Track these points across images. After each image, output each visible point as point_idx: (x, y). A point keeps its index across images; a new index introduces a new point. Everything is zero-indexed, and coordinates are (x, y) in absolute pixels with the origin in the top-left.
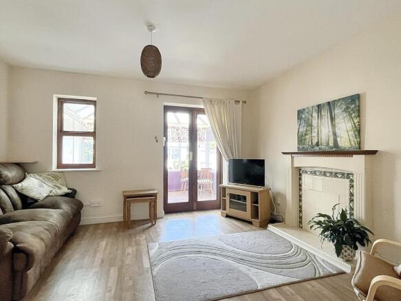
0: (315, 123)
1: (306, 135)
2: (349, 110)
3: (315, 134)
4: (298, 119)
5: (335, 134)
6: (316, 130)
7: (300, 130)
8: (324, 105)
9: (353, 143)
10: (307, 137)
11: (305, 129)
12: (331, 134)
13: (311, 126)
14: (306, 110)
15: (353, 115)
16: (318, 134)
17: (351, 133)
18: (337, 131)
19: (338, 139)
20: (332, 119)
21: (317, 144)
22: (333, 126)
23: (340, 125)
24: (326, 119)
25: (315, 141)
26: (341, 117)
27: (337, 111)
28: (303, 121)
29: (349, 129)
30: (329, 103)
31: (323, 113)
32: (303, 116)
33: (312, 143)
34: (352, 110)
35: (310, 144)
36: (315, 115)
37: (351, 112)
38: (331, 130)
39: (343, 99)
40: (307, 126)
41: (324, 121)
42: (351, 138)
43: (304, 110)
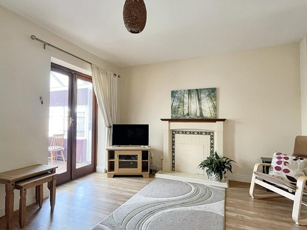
0: (186, 100)
1: (179, 108)
2: (210, 96)
3: (186, 108)
4: (172, 96)
5: (201, 109)
6: (187, 106)
7: (174, 104)
8: (193, 90)
9: (213, 115)
10: (179, 109)
11: (178, 104)
12: (198, 108)
13: (183, 102)
14: (179, 92)
15: (213, 99)
16: (189, 108)
17: (212, 109)
18: (202, 107)
19: (203, 112)
20: (199, 100)
21: (188, 114)
22: (200, 104)
23: (204, 104)
24: (195, 99)
25: (186, 112)
26: (206, 99)
27: (203, 96)
28: (176, 99)
29: (210, 107)
30: (197, 90)
31: (192, 95)
32: (177, 95)
33: (184, 114)
34: (213, 96)
35: (182, 114)
36: (186, 96)
37: (212, 97)
38: (198, 106)
39: (207, 89)
40: (180, 102)
41: (193, 100)
42: (211, 112)
43: (177, 91)
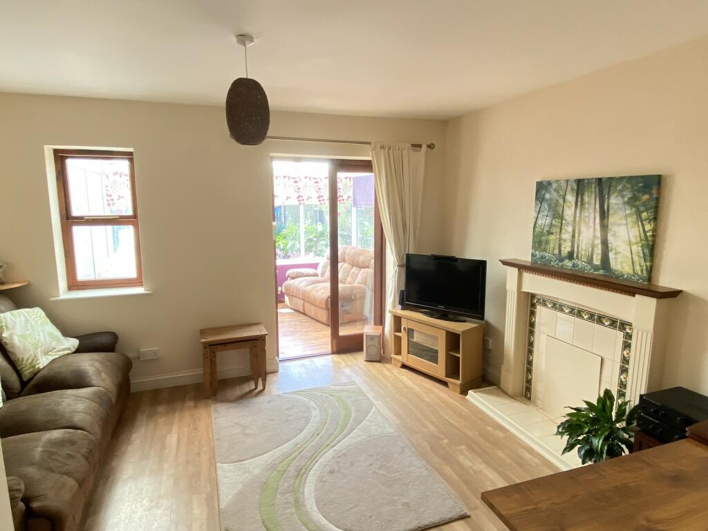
0: (569, 213)
1: (550, 233)
2: (638, 203)
3: (566, 236)
4: (537, 199)
5: (605, 243)
6: (570, 229)
7: (540, 222)
8: (590, 181)
9: (638, 268)
10: (552, 237)
11: (548, 221)
12: (598, 242)
13: (562, 218)
14: (554, 186)
15: (644, 215)
16: (573, 236)
17: (637, 249)
18: (610, 238)
19: (611, 255)
20: (604, 215)
21: (571, 256)
22: (604, 227)
23: (615, 228)
24: (591, 211)
25: (566, 249)
26: (621, 214)
27: (614, 201)
28: (545, 206)
29: (633, 240)
30: (600, 180)
31: (586, 199)
32: (547, 196)
33: (560, 251)
34: (644, 204)
35: (556, 252)
36: (571, 198)
37: (642, 209)
38: (598, 234)
39: (630, 179)
40: (554, 217)
41: (587, 214)
42: (636, 258)
43: (549, 183)
